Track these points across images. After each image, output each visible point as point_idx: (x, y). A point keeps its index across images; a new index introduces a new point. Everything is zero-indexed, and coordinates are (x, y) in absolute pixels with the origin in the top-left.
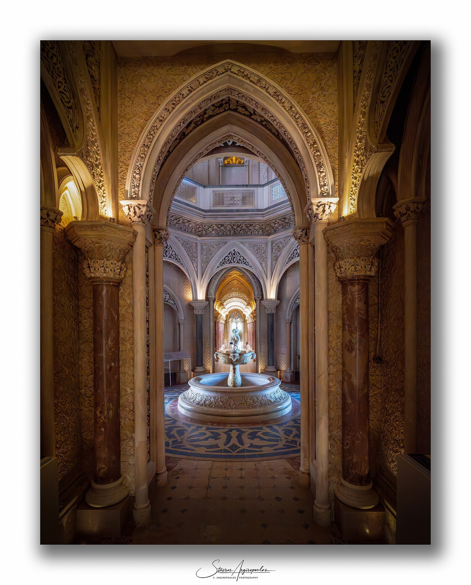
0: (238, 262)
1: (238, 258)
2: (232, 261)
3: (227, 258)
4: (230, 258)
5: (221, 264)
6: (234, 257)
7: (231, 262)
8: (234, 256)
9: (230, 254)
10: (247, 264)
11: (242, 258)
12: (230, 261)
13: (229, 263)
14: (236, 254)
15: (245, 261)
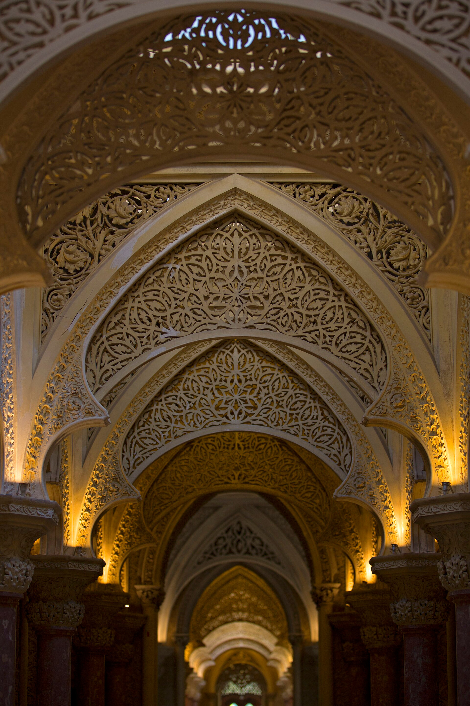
0: (248, 553)
1: (249, 541)
2: (234, 550)
3: (221, 541)
4: (229, 541)
5: (208, 556)
6: (239, 541)
7: (230, 552)
8: (239, 537)
9: (230, 533)
10: (270, 556)
11: (257, 542)
12: (228, 548)
13: (228, 554)
14: (243, 532)
15: (264, 549)
